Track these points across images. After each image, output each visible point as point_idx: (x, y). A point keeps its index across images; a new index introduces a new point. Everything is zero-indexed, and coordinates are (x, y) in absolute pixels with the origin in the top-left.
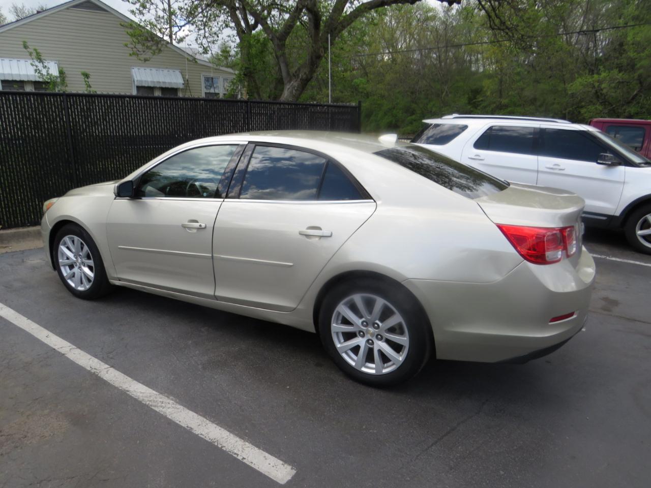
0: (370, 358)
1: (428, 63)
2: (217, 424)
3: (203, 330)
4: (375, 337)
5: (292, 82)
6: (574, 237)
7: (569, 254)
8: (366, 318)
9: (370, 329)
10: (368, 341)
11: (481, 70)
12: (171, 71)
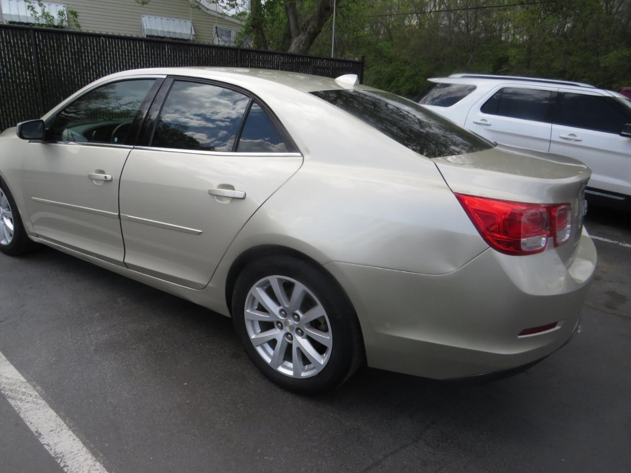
0: (288, 355)
1: (456, 29)
2: (74, 432)
3: (119, 300)
4: (295, 330)
5: (300, 36)
6: (569, 218)
7: (558, 242)
8: (284, 306)
9: (289, 320)
10: (287, 334)
11: (510, 40)
12: (182, 21)
